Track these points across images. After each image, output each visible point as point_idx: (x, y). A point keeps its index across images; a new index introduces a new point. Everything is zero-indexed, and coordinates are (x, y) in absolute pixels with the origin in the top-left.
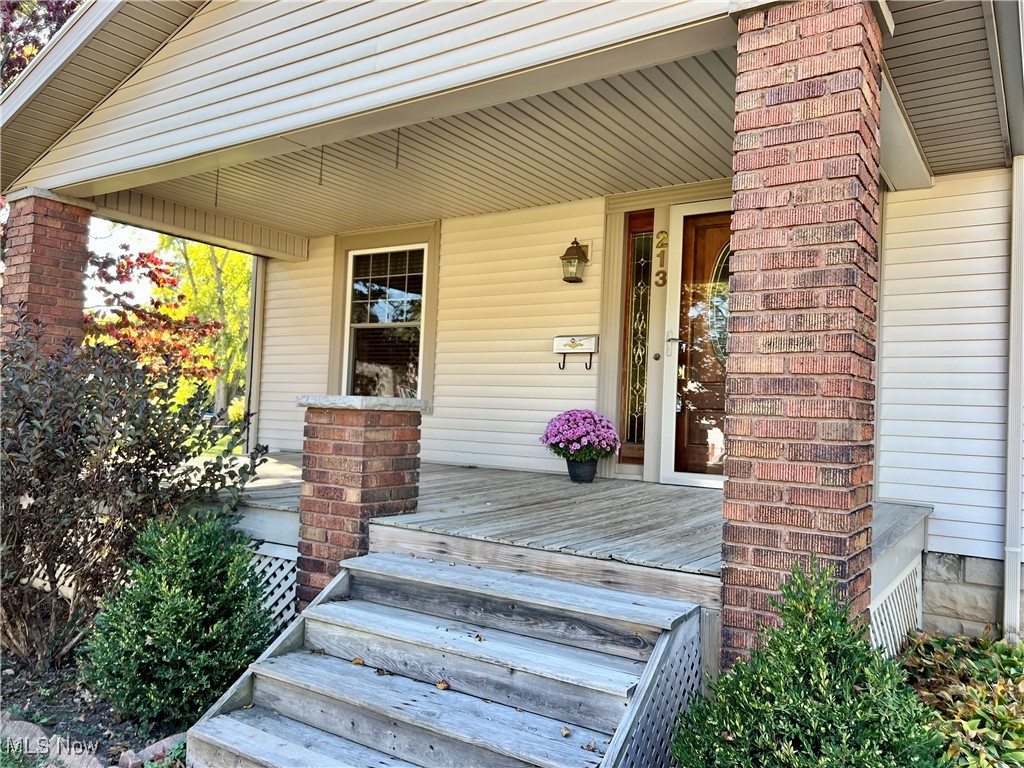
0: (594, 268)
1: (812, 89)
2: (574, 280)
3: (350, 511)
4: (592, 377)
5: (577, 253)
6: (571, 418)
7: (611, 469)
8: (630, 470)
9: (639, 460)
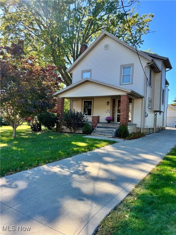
0: (110, 104)
1: (125, 100)
2: (108, 105)
3: (96, 123)
4: (110, 114)
5: (108, 102)
6: (108, 117)
7: (111, 122)
8: (113, 122)
9: (114, 121)
